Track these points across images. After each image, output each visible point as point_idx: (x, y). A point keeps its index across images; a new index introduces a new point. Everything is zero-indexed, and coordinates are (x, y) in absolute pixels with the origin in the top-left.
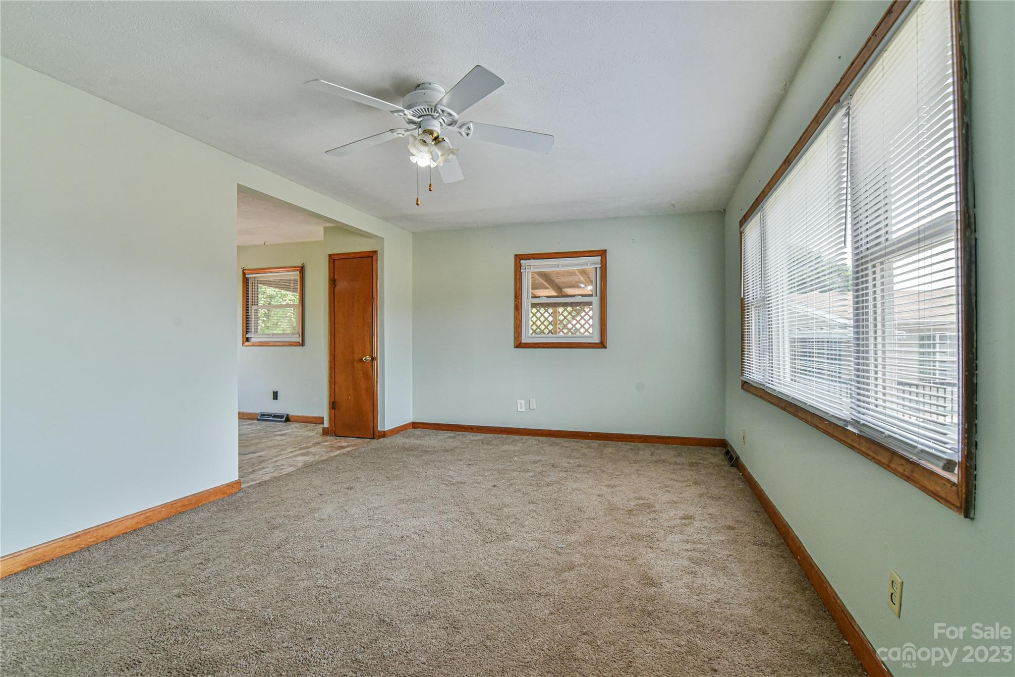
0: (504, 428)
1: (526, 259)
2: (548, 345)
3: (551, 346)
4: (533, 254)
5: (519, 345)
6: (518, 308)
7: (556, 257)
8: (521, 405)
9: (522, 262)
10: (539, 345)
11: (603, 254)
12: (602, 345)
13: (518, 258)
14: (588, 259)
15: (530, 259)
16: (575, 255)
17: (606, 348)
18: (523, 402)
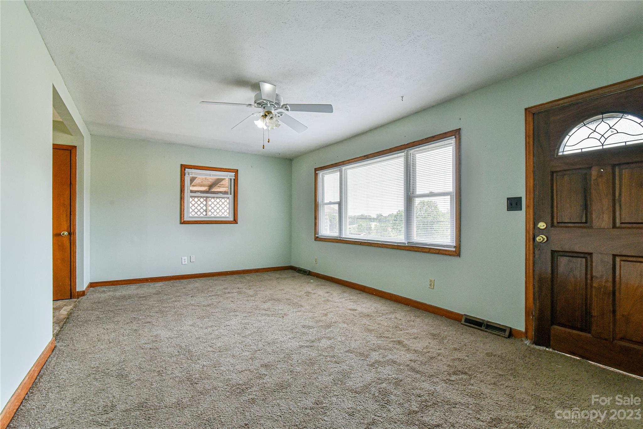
0: (172, 276)
1: (189, 168)
2: (203, 222)
3: (205, 222)
4: (194, 166)
5: (183, 222)
6: (182, 198)
7: (207, 169)
8: (185, 260)
9: (186, 169)
10: (198, 222)
11: (236, 171)
12: (235, 221)
13: (184, 166)
14: (228, 174)
15: (192, 169)
16: (219, 170)
17: (237, 223)
18: (186, 258)
